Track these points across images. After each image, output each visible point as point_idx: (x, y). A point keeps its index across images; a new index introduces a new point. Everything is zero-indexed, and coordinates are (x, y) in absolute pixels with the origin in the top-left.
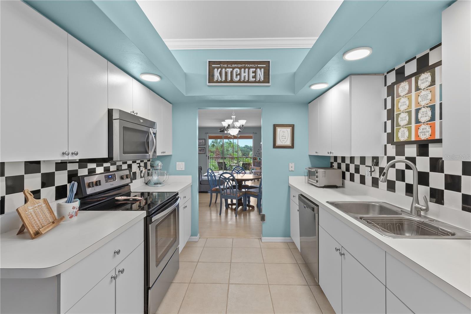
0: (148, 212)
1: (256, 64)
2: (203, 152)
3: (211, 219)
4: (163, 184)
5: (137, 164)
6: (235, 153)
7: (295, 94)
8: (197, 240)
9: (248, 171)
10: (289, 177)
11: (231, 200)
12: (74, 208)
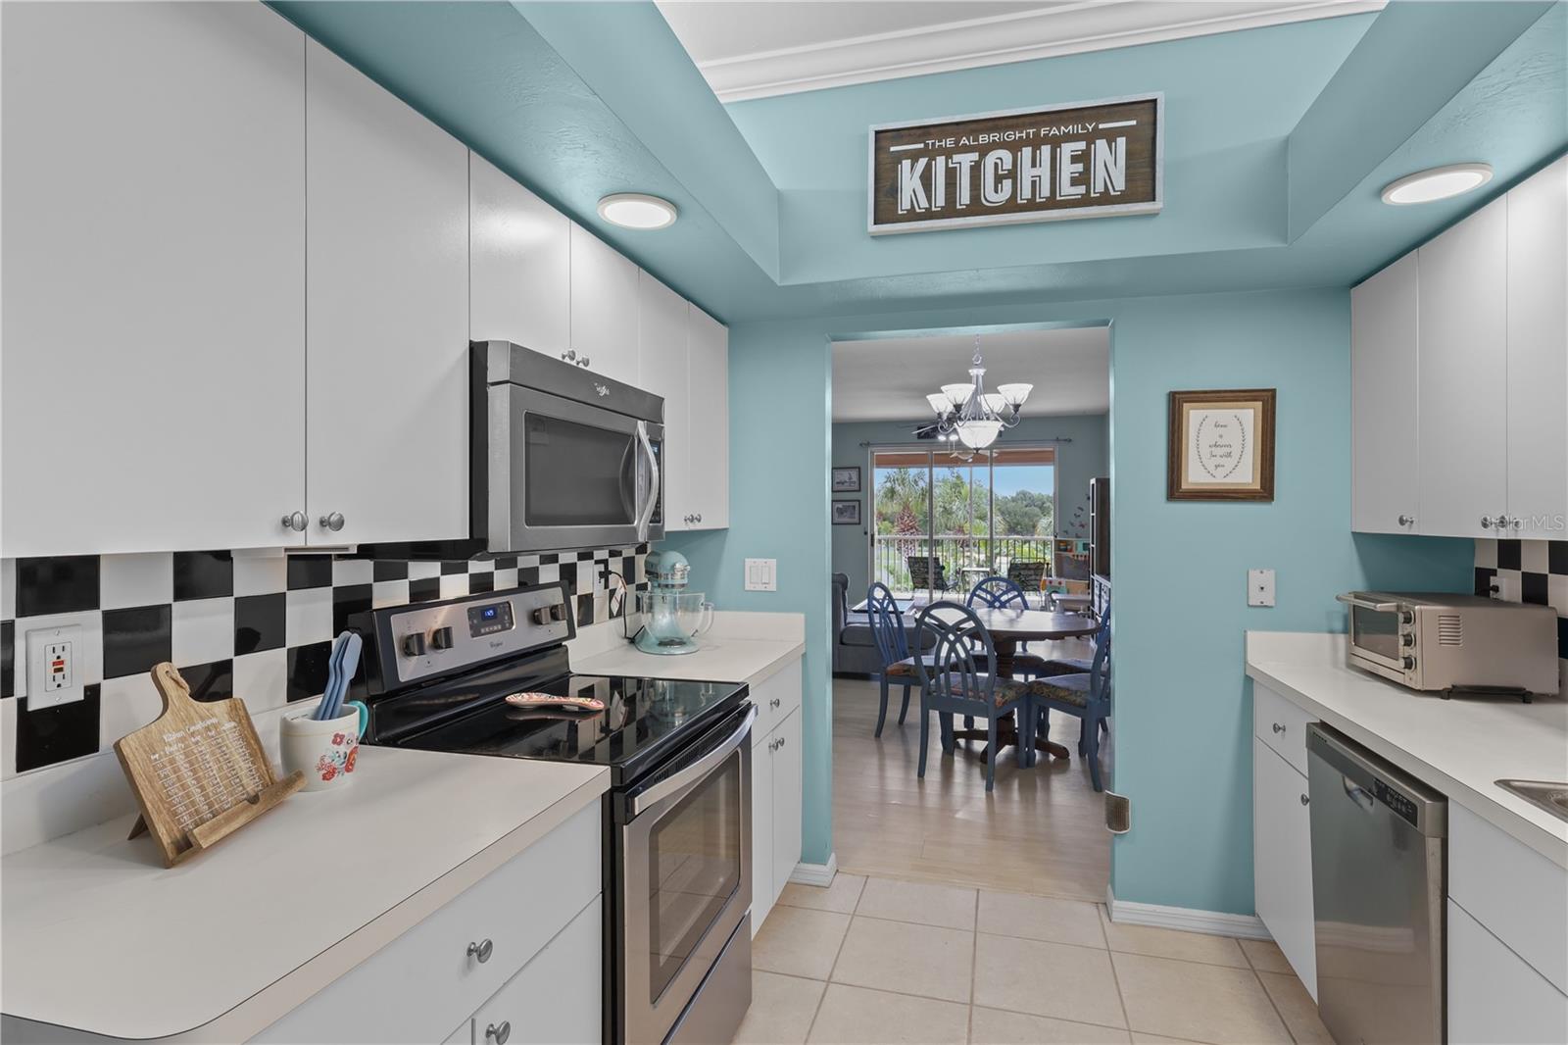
0: (619, 770)
1: (1087, 121)
2: (852, 516)
3: (883, 793)
4: (693, 644)
5: (597, 562)
6: (978, 521)
7: (1285, 240)
8: (824, 881)
9: (1031, 597)
10: (1249, 633)
11: (966, 717)
12: (338, 739)
